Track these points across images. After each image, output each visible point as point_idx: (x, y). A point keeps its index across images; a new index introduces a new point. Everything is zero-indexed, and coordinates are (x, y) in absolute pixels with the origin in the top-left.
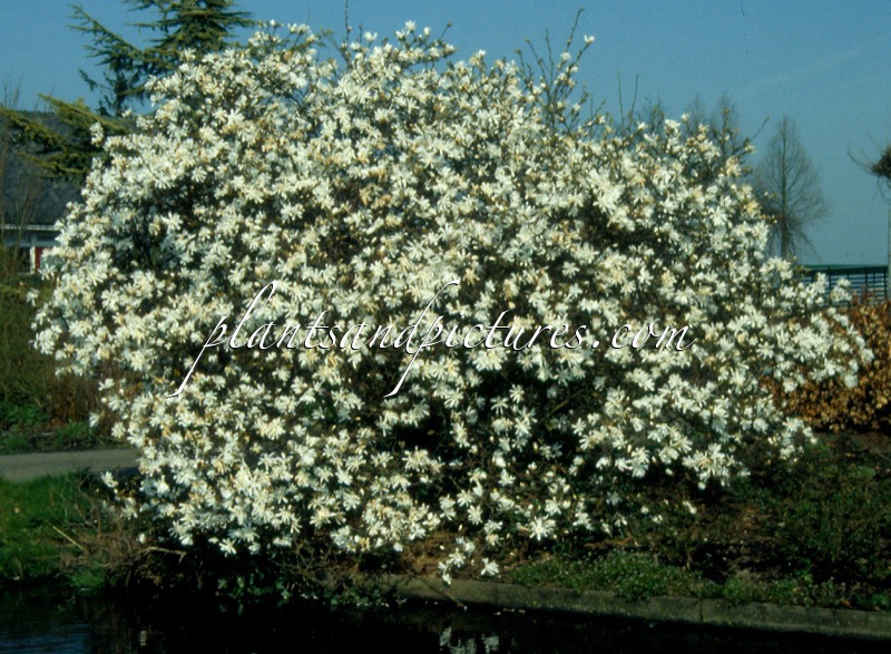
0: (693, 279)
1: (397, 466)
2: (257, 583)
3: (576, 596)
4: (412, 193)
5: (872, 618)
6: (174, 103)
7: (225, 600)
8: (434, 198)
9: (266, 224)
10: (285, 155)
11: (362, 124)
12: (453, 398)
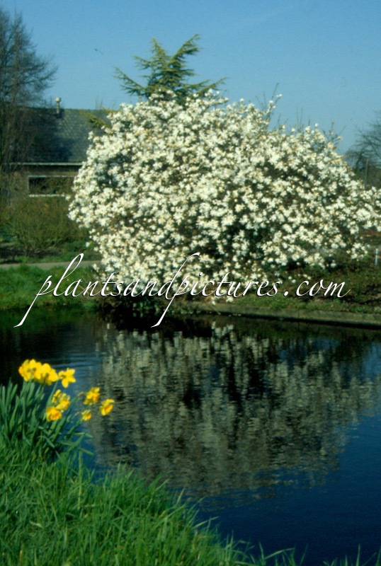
0: (313, 190)
1: (196, 260)
2: (147, 305)
3: (257, 309)
4: (204, 157)
5: (355, 315)
6: (118, 124)
7: (136, 311)
8: (211, 160)
9: (149, 170)
10: (155, 144)
11: (188, 130)
12: (216, 235)
